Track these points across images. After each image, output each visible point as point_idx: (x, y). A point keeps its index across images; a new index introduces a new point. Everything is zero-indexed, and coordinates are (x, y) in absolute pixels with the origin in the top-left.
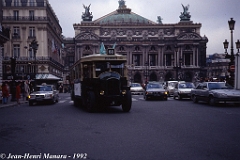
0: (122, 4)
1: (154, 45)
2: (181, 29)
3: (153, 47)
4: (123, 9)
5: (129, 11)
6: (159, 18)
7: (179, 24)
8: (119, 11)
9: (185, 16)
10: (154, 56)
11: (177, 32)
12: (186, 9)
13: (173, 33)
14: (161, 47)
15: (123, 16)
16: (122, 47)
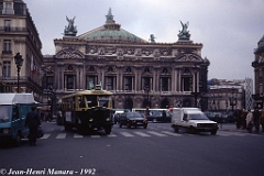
0: (110, 17)
2: (180, 49)
3: (147, 69)
4: (112, 25)
5: (118, 27)
6: (152, 36)
7: (177, 44)
8: (106, 26)
9: (184, 35)
10: (147, 79)
11: (175, 52)
12: (185, 27)
13: (170, 54)
14: (156, 69)
15: (111, 32)
16: (111, 68)
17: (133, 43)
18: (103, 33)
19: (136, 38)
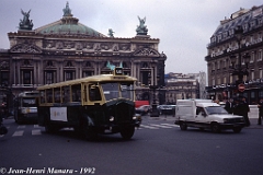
0: (67, 12)
2: (138, 44)
4: (69, 19)
5: (76, 21)
6: (110, 31)
7: (136, 38)
8: (63, 20)
9: (142, 31)
11: (133, 47)
12: (142, 22)
13: (129, 48)
15: (69, 26)
16: (69, 63)
17: (92, 37)
18: (61, 27)
19: (94, 32)
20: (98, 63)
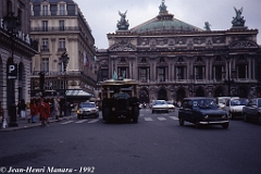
0: (163, 8)
1: (200, 56)
2: (233, 36)
3: (199, 58)
4: (164, 15)
5: (172, 16)
6: (207, 25)
7: (231, 30)
8: (159, 17)
10: (200, 68)
11: (228, 40)
13: (223, 41)
14: (210, 57)
15: (164, 23)
16: (162, 59)
18: (156, 24)
19: (189, 26)
20: (190, 58)
